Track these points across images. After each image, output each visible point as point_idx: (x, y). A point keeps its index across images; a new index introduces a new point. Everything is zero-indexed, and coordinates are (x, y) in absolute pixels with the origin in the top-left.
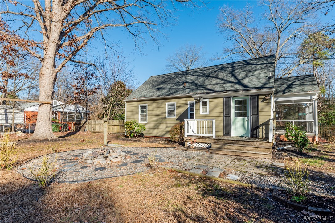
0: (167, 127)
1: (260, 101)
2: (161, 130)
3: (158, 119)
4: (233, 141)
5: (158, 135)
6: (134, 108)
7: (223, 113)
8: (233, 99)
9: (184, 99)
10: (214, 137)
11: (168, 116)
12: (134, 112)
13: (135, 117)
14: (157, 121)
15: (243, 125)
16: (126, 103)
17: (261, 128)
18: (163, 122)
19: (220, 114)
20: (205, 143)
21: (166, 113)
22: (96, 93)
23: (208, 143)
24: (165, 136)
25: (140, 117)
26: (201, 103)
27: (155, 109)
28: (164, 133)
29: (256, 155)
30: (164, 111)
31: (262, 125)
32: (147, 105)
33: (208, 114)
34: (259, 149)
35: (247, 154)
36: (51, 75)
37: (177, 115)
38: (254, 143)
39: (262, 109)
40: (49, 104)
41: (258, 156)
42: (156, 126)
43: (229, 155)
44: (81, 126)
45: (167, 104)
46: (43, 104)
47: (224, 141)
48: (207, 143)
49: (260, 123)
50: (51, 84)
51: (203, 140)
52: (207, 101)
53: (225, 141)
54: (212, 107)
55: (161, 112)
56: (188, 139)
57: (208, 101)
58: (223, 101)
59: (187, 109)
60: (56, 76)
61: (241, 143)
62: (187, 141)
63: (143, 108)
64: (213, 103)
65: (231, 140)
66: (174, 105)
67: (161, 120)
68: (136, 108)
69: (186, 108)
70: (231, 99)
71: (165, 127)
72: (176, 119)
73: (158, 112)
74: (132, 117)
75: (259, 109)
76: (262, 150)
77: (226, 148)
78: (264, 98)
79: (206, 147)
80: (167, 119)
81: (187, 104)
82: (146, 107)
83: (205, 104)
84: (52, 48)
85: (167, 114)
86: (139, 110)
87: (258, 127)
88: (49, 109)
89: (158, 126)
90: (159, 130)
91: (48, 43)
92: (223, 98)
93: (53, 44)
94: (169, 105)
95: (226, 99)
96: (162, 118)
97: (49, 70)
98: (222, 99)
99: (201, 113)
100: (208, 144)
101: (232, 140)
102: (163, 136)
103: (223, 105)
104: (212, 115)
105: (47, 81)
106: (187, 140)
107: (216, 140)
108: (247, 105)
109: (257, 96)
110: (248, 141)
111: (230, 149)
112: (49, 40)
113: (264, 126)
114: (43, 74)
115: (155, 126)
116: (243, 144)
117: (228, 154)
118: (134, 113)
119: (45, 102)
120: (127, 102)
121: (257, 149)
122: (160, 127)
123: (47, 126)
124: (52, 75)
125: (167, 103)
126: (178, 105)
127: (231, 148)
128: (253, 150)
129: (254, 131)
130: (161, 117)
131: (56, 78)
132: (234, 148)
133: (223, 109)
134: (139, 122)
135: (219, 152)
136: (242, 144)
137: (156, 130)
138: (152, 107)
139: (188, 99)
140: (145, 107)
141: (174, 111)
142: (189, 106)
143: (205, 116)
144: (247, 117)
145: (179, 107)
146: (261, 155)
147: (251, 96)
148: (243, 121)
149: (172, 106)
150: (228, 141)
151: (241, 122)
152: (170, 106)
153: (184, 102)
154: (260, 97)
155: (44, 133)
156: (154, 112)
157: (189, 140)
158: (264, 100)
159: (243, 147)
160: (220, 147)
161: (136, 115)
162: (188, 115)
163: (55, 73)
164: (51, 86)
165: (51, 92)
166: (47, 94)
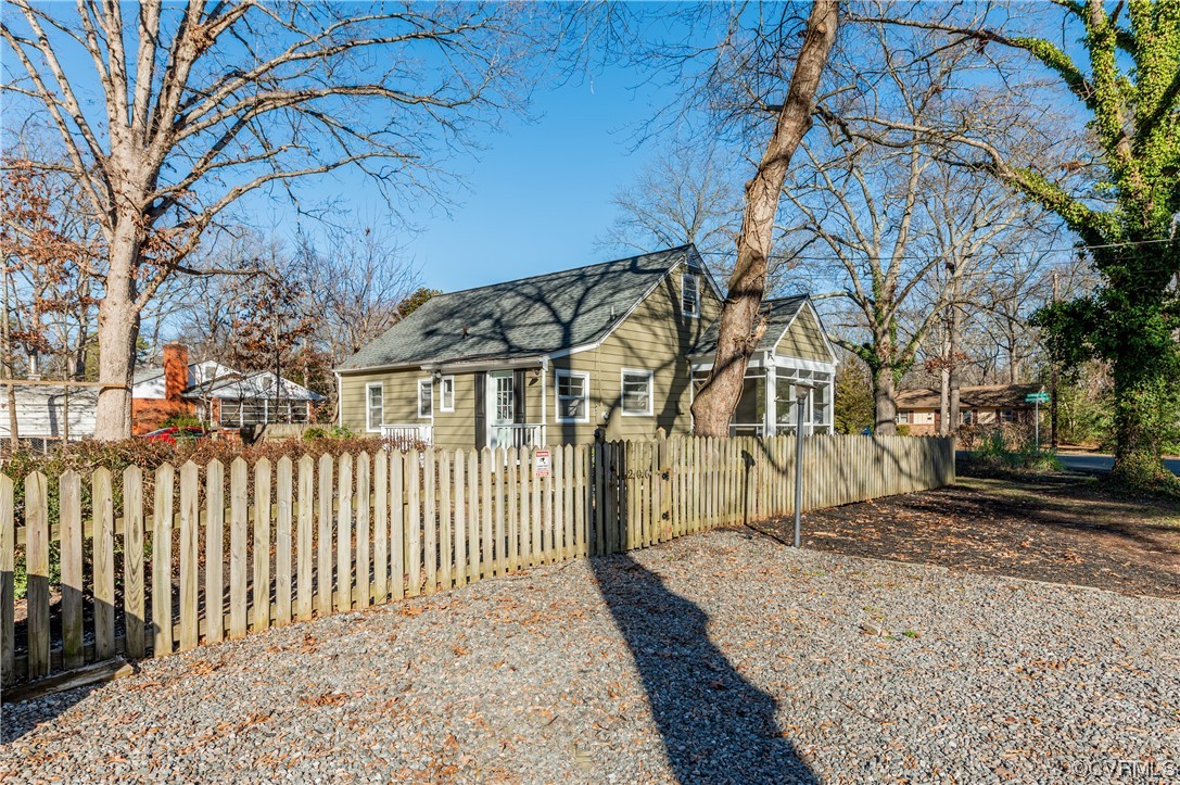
1: (528, 381)
7: (476, 409)
13: (359, 417)
16: (340, 379)
19: (471, 413)
25: (368, 415)
32: (381, 383)
36: (122, 318)
40: (122, 388)
46: (106, 389)
50: (125, 340)
54: (460, 395)
57: (453, 379)
60: (138, 318)
63: (376, 390)
64: (461, 386)
70: (488, 376)
74: (352, 417)
82: (380, 389)
84: (122, 253)
88: (122, 400)
91: (112, 242)
92: (475, 373)
93: (124, 244)
97: (118, 307)
99: (443, 409)
104: (460, 413)
105: (115, 333)
112: (114, 235)
114: (104, 319)
119: (111, 383)
120: (343, 375)
124: (126, 319)
131: (138, 324)
133: (476, 399)
134: (368, 430)
143: (449, 417)
144: (512, 419)
156: (396, 402)
161: (361, 411)
163: (133, 314)
164: (125, 346)
165: (125, 360)
166: (117, 365)
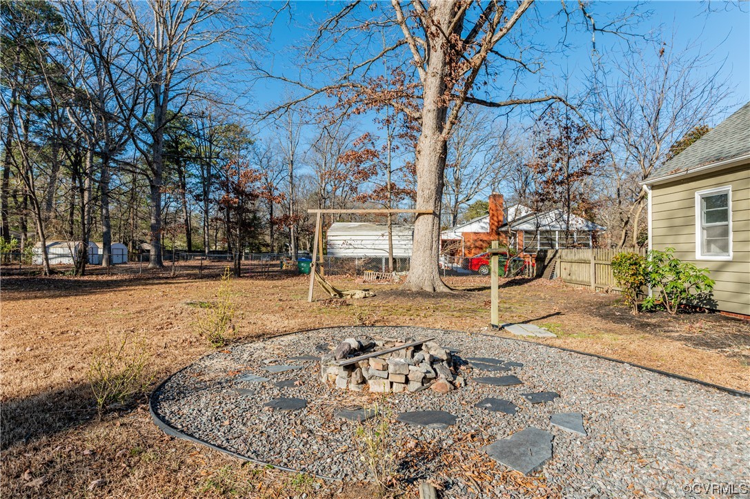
6: (675, 205)
12: (678, 222)
13: (682, 239)
16: (650, 193)
22: (590, 174)
25: (699, 236)
36: (431, 149)
40: (431, 214)
44: (546, 264)
46: (420, 214)
50: (434, 169)
60: (445, 147)
68: (686, 203)
74: (669, 240)
84: (432, 88)
86: (698, 210)
88: (430, 225)
91: (425, 80)
93: (433, 80)
97: (428, 139)
105: (426, 164)
112: (427, 73)
114: (419, 152)
118: (679, 224)
119: (423, 210)
120: (652, 187)
123: (426, 262)
124: (435, 149)
134: (698, 255)
140: (722, 199)
155: (421, 278)
161: (687, 230)
163: (440, 144)
164: (434, 175)
165: (433, 187)
166: (427, 192)
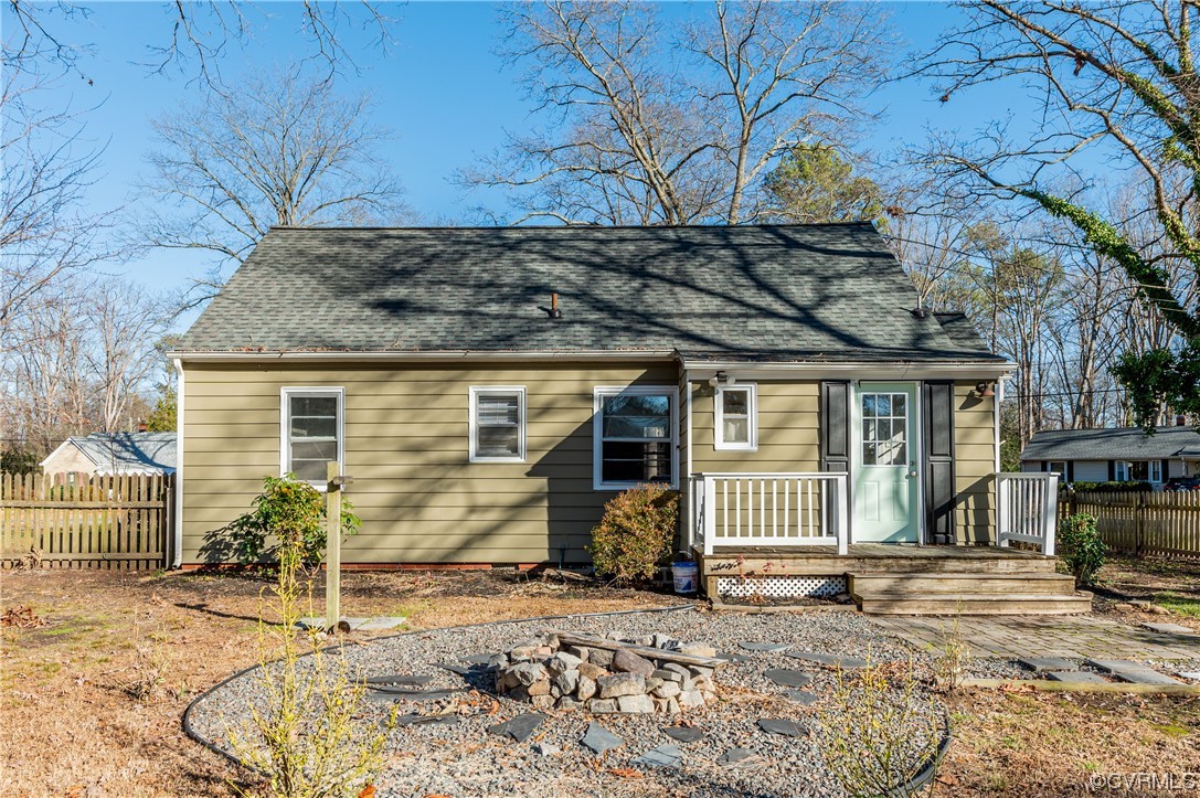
0: (473, 509)
1: (958, 402)
2: (435, 527)
3: (415, 471)
4: (924, 562)
5: (414, 555)
6: (242, 403)
7: (820, 447)
8: (856, 391)
9: (576, 374)
10: (843, 551)
11: (478, 455)
12: (247, 430)
14: (409, 478)
15: (896, 494)
17: (962, 505)
18: (450, 486)
19: (807, 453)
20: (802, 577)
21: (465, 437)
23: (816, 577)
24: (467, 557)
25: (285, 455)
26: (719, 399)
27: (400, 416)
28: (453, 541)
29: (1041, 605)
30: (457, 429)
31: (966, 494)
32: (338, 390)
33: (755, 448)
34: (1033, 584)
35: (1011, 605)
37: (531, 450)
38: (1000, 563)
39: (965, 436)
41: (1048, 609)
42: (407, 507)
43: (946, 616)
45: (473, 391)
47: (886, 561)
48: (809, 577)
49: (959, 489)
51: (799, 565)
52: (746, 392)
53: (890, 561)
54: (771, 420)
55: (434, 431)
56: (723, 562)
57: (752, 391)
58: (820, 397)
59: (590, 422)
61: (951, 568)
62: (719, 572)
63: (312, 408)
64: (771, 404)
65: (916, 558)
66: (513, 400)
67: (435, 474)
68: (259, 403)
69: (585, 416)
70: (852, 389)
71: (458, 513)
72: (529, 469)
73: (418, 431)
75: (957, 433)
76: (1044, 588)
77: (915, 589)
78: (971, 395)
79: (806, 592)
80: (473, 472)
81: (587, 397)
82: (334, 400)
83: (736, 403)
85: (473, 446)
86: (285, 415)
87: (952, 504)
89: (418, 507)
90: (423, 528)
92: (819, 382)
94: (483, 399)
95: (834, 389)
96: (441, 464)
98: (814, 389)
99: (720, 445)
100: (816, 582)
101: (921, 558)
102: (446, 556)
103: (820, 414)
104: (772, 453)
106: (719, 567)
107: (853, 562)
108: (907, 417)
109: (948, 383)
110: (979, 559)
111: (932, 593)
113: (971, 499)
115: (395, 507)
116: (961, 569)
117: (939, 612)
118: (246, 435)
121: (1026, 584)
122: (430, 513)
125: (473, 389)
126: (541, 400)
127: (935, 588)
128: (1012, 588)
129: (939, 520)
130: (433, 456)
132: (946, 589)
133: (820, 430)
135: (903, 609)
136: (958, 568)
137: (404, 527)
138: (380, 402)
139: (595, 374)
140: (329, 404)
141: (512, 430)
142: (597, 407)
143: (740, 460)
144: (907, 466)
145: (546, 409)
146: (1059, 605)
147: (927, 381)
148: (894, 478)
149: (499, 405)
150: (903, 562)
151: (886, 486)
152: (486, 406)
153: (574, 387)
154: (958, 390)
156: (393, 430)
157: (730, 566)
158: (971, 401)
159: (977, 582)
160: (890, 587)
161: (265, 445)
162: (592, 451)
